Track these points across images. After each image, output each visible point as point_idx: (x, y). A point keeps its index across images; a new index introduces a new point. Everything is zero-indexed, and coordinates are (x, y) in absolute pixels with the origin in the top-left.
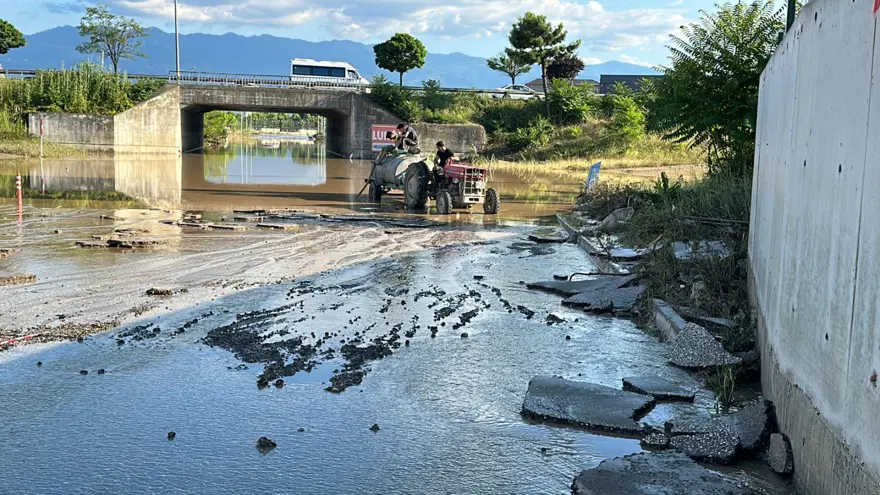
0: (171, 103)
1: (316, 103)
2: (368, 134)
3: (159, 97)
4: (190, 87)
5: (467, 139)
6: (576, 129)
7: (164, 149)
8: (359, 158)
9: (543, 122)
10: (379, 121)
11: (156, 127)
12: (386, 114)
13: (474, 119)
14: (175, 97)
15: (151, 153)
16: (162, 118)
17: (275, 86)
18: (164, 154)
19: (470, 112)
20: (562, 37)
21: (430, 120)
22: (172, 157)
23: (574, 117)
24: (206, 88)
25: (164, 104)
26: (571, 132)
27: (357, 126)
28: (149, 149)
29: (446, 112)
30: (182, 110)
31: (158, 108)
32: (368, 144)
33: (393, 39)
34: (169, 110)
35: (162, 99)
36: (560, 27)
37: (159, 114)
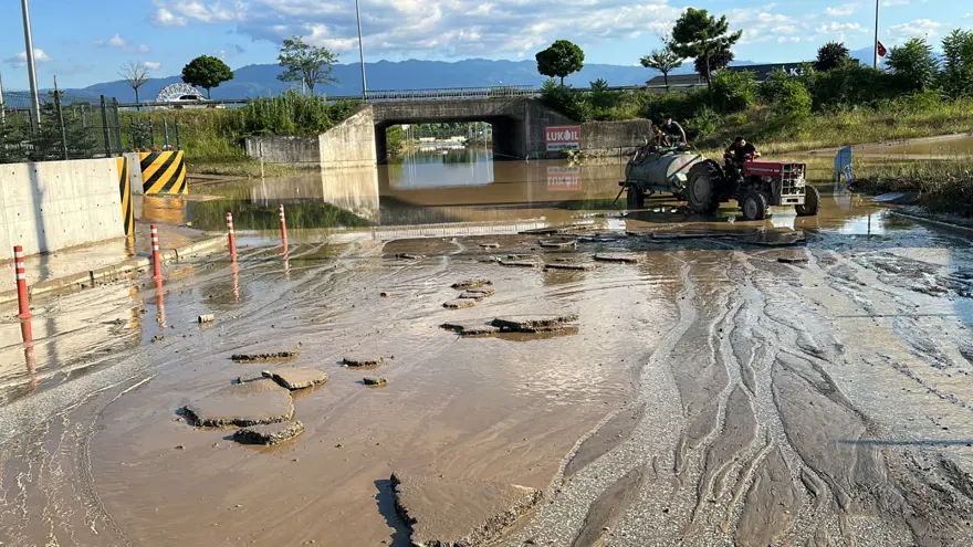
0: (366, 120)
1: (494, 111)
2: (543, 136)
3: (355, 116)
4: (381, 105)
5: (636, 134)
6: (741, 117)
7: (362, 163)
8: (535, 159)
9: (707, 112)
10: (553, 123)
11: (355, 143)
12: (558, 115)
13: (641, 114)
14: (370, 114)
15: (352, 167)
16: (359, 134)
17: (456, 98)
18: (363, 166)
19: (636, 108)
20: (724, 29)
21: (601, 118)
22: (368, 169)
23: (738, 104)
24: (396, 104)
25: (360, 122)
26: (735, 119)
27: (532, 130)
28: (351, 164)
29: (614, 109)
30: (375, 126)
31: (355, 125)
32: (543, 145)
33: (554, 46)
34: (365, 126)
35: (358, 118)
36: (723, 19)
37: (357, 131)
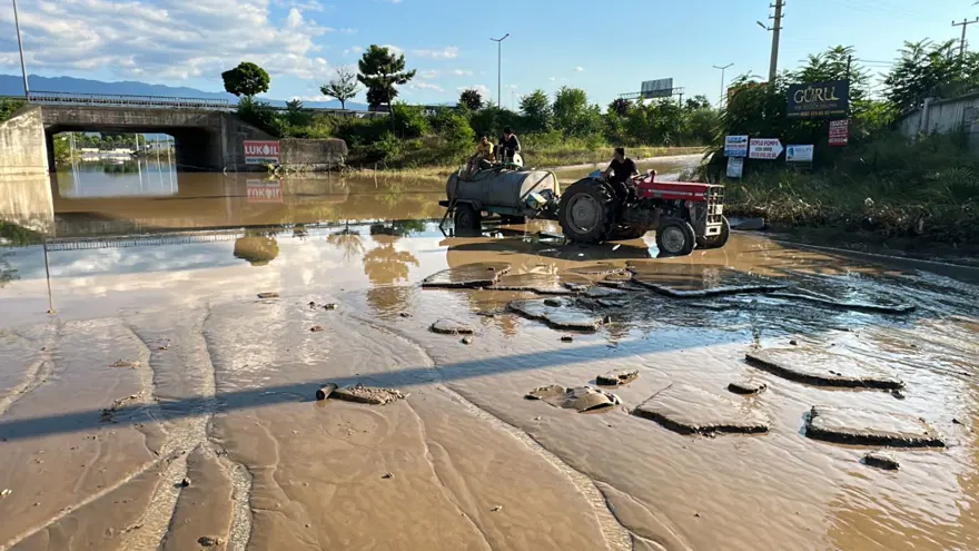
0: (34, 123)
1: (187, 121)
2: (241, 149)
3: (19, 118)
4: (53, 107)
5: (332, 152)
6: (418, 142)
7: (31, 169)
8: (233, 171)
9: (391, 136)
10: (250, 137)
11: (20, 147)
12: (257, 130)
13: (332, 134)
14: (38, 117)
15: (17, 174)
16: (25, 138)
17: (143, 106)
18: (31, 174)
19: (327, 129)
20: (402, 67)
21: (298, 136)
23: (414, 132)
24: (70, 108)
25: (26, 124)
26: (414, 144)
27: (229, 141)
28: (15, 170)
29: (309, 128)
30: (46, 130)
31: (20, 129)
32: (241, 159)
33: (240, 66)
34: (32, 130)
35: (24, 119)
36: (402, 57)
37: (22, 134)
